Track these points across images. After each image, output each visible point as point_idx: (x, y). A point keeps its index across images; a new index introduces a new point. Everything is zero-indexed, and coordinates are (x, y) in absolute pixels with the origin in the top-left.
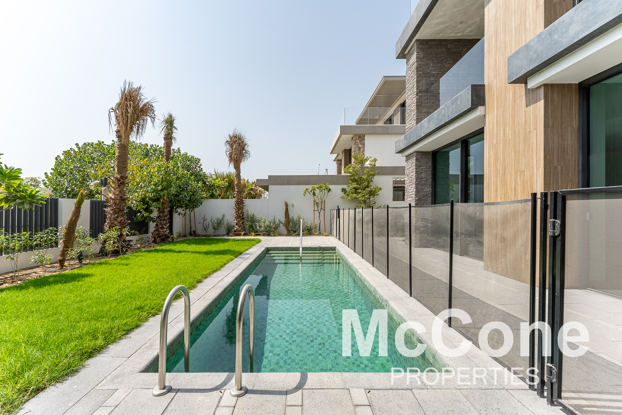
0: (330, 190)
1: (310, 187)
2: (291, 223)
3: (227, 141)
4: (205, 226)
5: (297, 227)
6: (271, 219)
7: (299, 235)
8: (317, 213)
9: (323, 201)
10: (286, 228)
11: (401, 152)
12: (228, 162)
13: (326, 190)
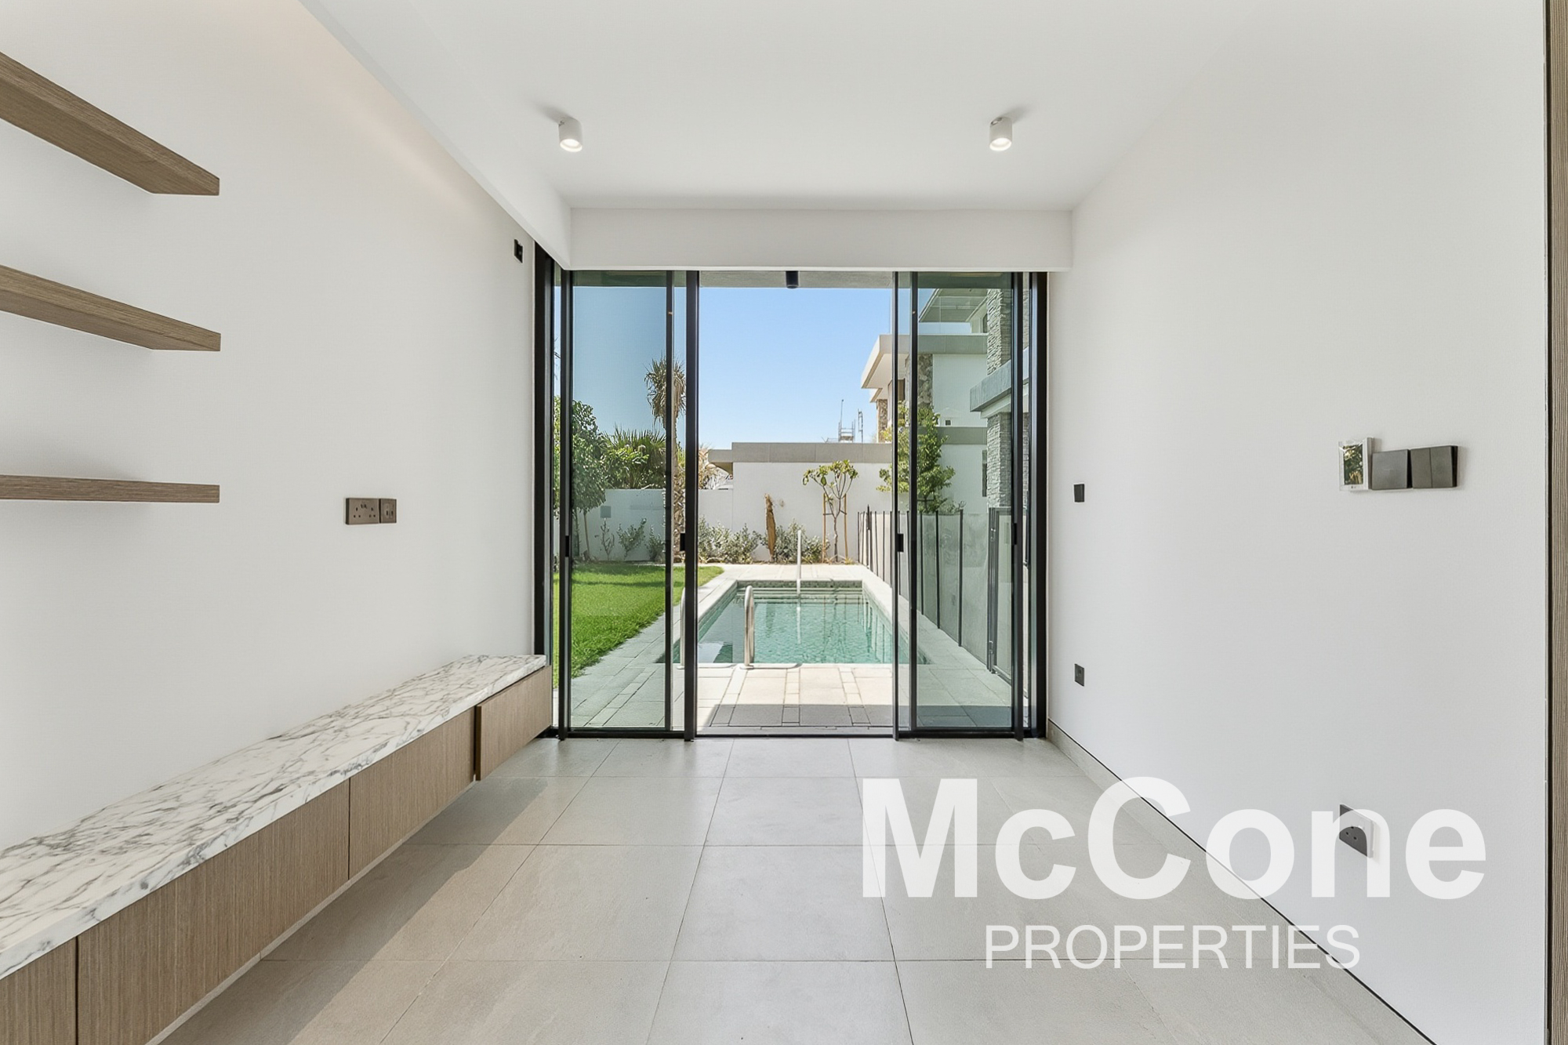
0: (854, 474)
1: (815, 467)
2: (779, 539)
3: (650, 374)
4: (606, 544)
5: (791, 546)
6: (739, 529)
7: (794, 562)
8: (830, 518)
9: (843, 495)
10: (769, 548)
11: (980, 409)
12: (653, 417)
13: (847, 473)
